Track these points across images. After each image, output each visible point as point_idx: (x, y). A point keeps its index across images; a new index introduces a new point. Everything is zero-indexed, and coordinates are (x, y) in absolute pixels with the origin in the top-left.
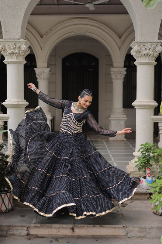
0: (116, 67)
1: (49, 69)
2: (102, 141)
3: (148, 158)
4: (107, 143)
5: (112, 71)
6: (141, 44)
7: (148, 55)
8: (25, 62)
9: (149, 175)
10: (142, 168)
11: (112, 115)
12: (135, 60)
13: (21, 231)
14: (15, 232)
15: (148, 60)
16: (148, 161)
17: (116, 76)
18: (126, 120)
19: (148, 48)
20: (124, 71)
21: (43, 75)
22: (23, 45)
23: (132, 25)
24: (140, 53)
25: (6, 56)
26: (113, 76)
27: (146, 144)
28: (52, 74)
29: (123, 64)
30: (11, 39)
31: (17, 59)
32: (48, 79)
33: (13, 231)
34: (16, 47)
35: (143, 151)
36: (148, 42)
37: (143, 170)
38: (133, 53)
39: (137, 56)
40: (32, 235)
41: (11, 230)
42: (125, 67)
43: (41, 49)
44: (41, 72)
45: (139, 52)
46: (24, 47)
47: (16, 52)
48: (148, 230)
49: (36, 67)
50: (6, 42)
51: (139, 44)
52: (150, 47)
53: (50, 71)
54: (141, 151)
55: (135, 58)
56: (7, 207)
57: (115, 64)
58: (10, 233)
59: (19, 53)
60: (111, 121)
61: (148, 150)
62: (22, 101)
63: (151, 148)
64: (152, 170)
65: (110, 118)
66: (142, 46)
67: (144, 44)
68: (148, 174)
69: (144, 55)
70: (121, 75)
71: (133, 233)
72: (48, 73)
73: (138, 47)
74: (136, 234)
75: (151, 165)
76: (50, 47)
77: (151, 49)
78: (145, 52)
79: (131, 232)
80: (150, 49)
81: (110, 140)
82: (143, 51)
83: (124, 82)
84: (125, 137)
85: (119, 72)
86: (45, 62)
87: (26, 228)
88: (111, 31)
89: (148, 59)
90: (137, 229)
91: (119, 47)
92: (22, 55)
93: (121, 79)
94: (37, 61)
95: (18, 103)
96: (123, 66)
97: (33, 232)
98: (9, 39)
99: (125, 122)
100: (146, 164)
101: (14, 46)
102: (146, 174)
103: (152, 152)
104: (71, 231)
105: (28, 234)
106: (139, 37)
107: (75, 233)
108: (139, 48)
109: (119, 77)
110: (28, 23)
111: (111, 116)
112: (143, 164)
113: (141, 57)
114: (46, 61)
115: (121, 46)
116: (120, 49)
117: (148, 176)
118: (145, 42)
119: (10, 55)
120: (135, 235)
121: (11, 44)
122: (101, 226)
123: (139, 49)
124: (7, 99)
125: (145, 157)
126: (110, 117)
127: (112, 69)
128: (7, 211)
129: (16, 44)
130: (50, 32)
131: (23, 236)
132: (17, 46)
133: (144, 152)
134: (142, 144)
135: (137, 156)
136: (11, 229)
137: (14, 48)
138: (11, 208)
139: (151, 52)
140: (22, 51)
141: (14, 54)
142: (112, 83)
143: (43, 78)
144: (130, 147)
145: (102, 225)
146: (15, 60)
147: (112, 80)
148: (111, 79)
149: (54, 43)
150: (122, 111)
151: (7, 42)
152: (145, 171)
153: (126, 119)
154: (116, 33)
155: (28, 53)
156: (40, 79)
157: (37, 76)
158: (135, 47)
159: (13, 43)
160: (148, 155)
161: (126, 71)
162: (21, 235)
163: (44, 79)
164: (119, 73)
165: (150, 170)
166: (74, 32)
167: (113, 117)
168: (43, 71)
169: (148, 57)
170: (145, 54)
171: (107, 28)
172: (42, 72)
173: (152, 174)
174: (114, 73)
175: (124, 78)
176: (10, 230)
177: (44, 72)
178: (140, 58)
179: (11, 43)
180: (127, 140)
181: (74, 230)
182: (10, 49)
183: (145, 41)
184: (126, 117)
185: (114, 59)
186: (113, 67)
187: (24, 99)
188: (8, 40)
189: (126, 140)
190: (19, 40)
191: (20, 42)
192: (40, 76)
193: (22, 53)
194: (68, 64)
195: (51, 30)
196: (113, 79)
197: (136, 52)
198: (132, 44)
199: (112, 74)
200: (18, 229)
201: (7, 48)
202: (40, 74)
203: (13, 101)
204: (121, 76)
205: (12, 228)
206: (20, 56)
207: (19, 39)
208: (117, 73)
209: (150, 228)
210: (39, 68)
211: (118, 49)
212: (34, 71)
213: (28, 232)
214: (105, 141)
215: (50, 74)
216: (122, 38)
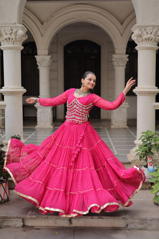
0: (118, 54)
1: (50, 56)
2: (104, 129)
3: (149, 146)
4: (108, 131)
5: (114, 58)
6: (142, 28)
7: (150, 40)
8: (23, 48)
9: (151, 164)
10: (144, 157)
12: (136, 45)
13: (17, 223)
14: (10, 224)
15: (150, 45)
16: (150, 149)
17: (118, 63)
18: (128, 107)
19: (149, 32)
20: (126, 58)
21: (43, 62)
22: (20, 30)
23: (134, 11)
24: (141, 37)
25: (2, 41)
26: (115, 63)
27: (147, 132)
28: (53, 61)
29: (125, 51)
30: (7, 24)
31: (13, 44)
32: (49, 66)
33: (8, 223)
34: (12, 32)
35: (144, 139)
36: (150, 26)
37: (145, 158)
38: (134, 38)
39: (139, 40)
40: (28, 226)
41: (6, 222)
42: (127, 53)
43: (42, 36)
44: (42, 60)
45: (140, 36)
46: (21, 32)
47: (12, 37)
48: (149, 222)
49: (37, 54)
50: (2, 27)
51: (140, 27)
52: (152, 31)
53: (51, 58)
54: (142, 139)
55: (136, 42)
56: (3, 198)
57: (117, 51)
58: (5, 224)
59: (16, 39)
61: (149, 138)
62: (20, 88)
63: (152, 136)
64: (153, 159)
66: (143, 29)
67: (145, 27)
68: (149, 163)
69: (146, 39)
70: (123, 61)
71: (133, 225)
72: (49, 61)
73: (139, 31)
74: (136, 226)
75: (152, 153)
76: (52, 33)
77: (153, 33)
78: (146, 36)
79: (131, 224)
80: (151, 33)
81: (112, 128)
82: (144, 36)
83: (126, 69)
84: (128, 125)
85: (121, 59)
86: (46, 49)
87: (21, 220)
88: (113, 18)
89: (149, 44)
90: (137, 221)
91: (120, 33)
92: (19, 41)
93: (123, 66)
94: (38, 48)
95: (15, 90)
96: (125, 53)
97: (29, 223)
98: (5, 24)
99: (127, 110)
100: (147, 152)
101: (11, 31)
102: (147, 163)
103: (154, 140)
104: (69, 222)
105: (24, 226)
106: (140, 20)
107: (73, 224)
108: (140, 32)
109: (121, 64)
110: (25, 7)
112: (144, 153)
113: (143, 42)
114: (47, 48)
115: (123, 32)
116: (122, 36)
117: (150, 165)
118: (146, 26)
119: (6, 40)
120: (135, 227)
121: (7, 29)
122: (99, 218)
123: (140, 34)
124: (4, 86)
125: (146, 146)
127: (114, 56)
128: (3, 201)
129: (12, 29)
130: (51, 19)
131: (18, 228)
132: (14, 31)
133: (145, 140)
134: (143, 132)
135: (138, 145)
136: (6, 221)
137: (11, 34)
138: (7, 198)
139: (153, 36)
140: (19, 36)
141: (11, 40)
142: (114, 70)
143: (44, 66)
144: (132, 135)
145: (100, 217)
146: (12, 46)
147: (115, 67)
148: (113, 66)
149: (54, 30)
151: (4, 26)
152: (146, 160)
154: (117, 19)
155: (25, 38)
156: (41, 66)
157: (38, 64)
158: (136, 31)
159: (9, 28)
160: (149, 143)
161: (128, 57)
162: (17, 227)
163: (45, 66)
164: (120, 60)
165: (152, 158)
166: (75, 18)
168: (43, 58)
169: (149, 41)
170: (146, 38)
171: (109, 14)
172: (43, 59)
173: (154, 162)
174: (116, 60)
175: (126, 65)
176: (5, 221)
177: (45, 59)
178: (141, 42)
179: (7, 28)
180: (129, 128)
181: (72, 222)
182: (6, 34)
183: (147, 25)
184: (128, 105)
185: (116, 46)
186: (115, 54)
187: (22, 86)
188: (4, 25)
189: (128, 127)
190: (15, 25)
191: (16, 27)
192: (41, 64)
193: (19, 38)
194: (69, 52)
195: (52, 16)
196: (115, 66)
197: (137, 37)
198: (133, 28)
199: (114, 61)
200: (13, 221)
201: (3, 34)
202: (41, 62)
203: (10, 88)
204: (123, 63)
205: (7, 220)
206: (17, 41)
207: (15, 24)
208: (119, 60)
209: (151, 220)
210: (40, 55)
211: (119, 35)
212: (35, 58)
213: (23, 224)
214: (107, 129)
215: (51, 61)
216: (124, 24)
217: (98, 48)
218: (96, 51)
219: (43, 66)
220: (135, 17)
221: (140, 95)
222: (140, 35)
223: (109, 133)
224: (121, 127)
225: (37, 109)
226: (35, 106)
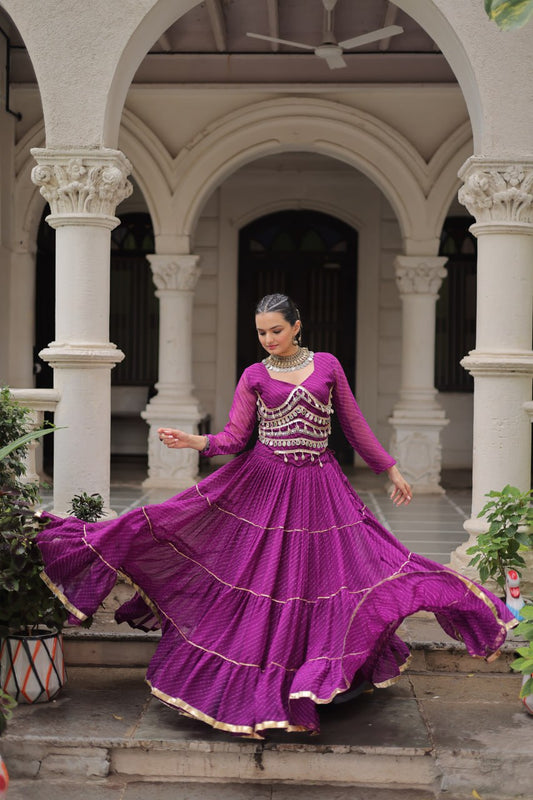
0: (412, 256)
1: (196, 258)
2: (366, 495)
3: (511, 535)
4: (379, 502)
5: (401, 267)
6: (490, 167)
7: (516, 204)
9: (516, 593)
10: (493, 571)
11: (399, 409)
12: (473, 220)
13: (88, 761)
14: (69, 765)
15: (515, 220)
16: (513, 546)
17: (413, 284)
18: (445, 427)
19: (514, 182)
20: (438, 267)
21: (174, 276)
22: (111, 165)
23: (467, 119)
24: (488, 196)
25: (55, 201)
26: (404, 285)
27: (505, 490)
28: (203, 277)
29: (436, 244)
30: (71, 147)
31: (89, 210)
32: (192, 290)
33: (63, 761)
34: (86, 173)
35: (495, 515)
36: (514, 162)
37: (496, 576)
38: (465, 198)
39: (480, 205)
40: (122, 774)
41: (56, 758)
42: (441, 254)
43: (172, 194)
44: (170, 268)
45: (484, 192)
46: (114, 173)
47: (86, 188)
48: (507, 767)
49: (153, 252)
50: (57, 155)
51: (486, 166)
52: (521, 177)
53: (198, 264)
54: (488, 514)
55: (472, 213)
56: (44, 685)
57: (410, 246)
58: (53, 766)
59: (97, 193)
60: (394, 431)
61: (509, 512)
62: (104, 347)
63: (521, 506)
64: (525, 579)
65: (391, 421)
66: (493, 172)
67: (501, 166)
68: (512, 589)
69: (503, 202)
70: (428, 279)
71: (458, 776)
72: (190, 271)
73: (481, 177)
74: (468, 780)
75: (521, 560)
76: (201, 188)
77: (524, 184)
78: (505, 193)
79: (451, 773)
80: (520, 184)
82: (497, 191)
83: (439, 305)
84: (442, 484)
85: (422, 270)
86: (183, 235)
87: (103, 753)
88: (397, 138)
89: (513, 217)
90: (471, 763)
91: (422, 189)
92: (106, 200)
93: (428, 293)
94: (156, 231)
95: (90, 353)
96: (437, 251)
97: (127, 765)
98: (66, 148)
99: (442, 435)
100: (505, 555)
101: (82, 170)
102: (505, 593)
103: (527, 519)
104: (253, 764)
105: (110, 773)
106: (485, 147)
107: (266, 771)
108: (484, 180)
109: (422, 286)
111: (396, 413)
112: (495, 555)
113: (493, 211)
114: (187, 233)
115: (432, 187)
116: (426, 197)
117: (513, 596)
118: (504, 162)
119: (66, 198)
120: (465, 783)
121: (73, 164)
122: (351, 752)
123: (484, 185)
124: (54, 340)
125: (501, 534)
126: (391, 416)
127: (402, 260)
128: (45, 697)
129: (88, 163)
130: (201, 140)
131: (94, 778)
132: (91, 171)
133: (499, 518)
134: (492, 492)
135: (475, 533)
136: (54, 754)
137: (82, 177)
138: (58, 687)
139: (524, 194)
140: (106, 186)
141: (81, 197)
142: (398, 308)
143: (174, 286)
144: (456, 512)
145: (354, 748)
146: (86, 214)
147: (402, 297)
148: (398, 292)
149: (211, 175)
150: (432, 397)
151: (61, 155)
152: (502, 581)
153: (446, 422)
154: (413, 144)
155: (126, 192)
156: (166, 289)
157: (156, 281)
158: (471, 178)
159: (79, 160)
160: (511, 526)
161: (446, 266)
162: (88, 774)
163: (177, 290)
164: (421, 273)
165: (520, 576)
166: (277, 140)
167: (403, 417)
168: (174, 264)
169: (513, 210)
170: (506, 200)
171: (388, 129)
172: (173, 266)
173: (523, 589)
174: (407, 275)
175: (440, 292)
176: (52, 757)
177: (178, 268)
178: (488, 211)
179: (71, 161)
180: (446, 494)
181: (264, 764)
182: (68, 178)
183: (507, 159)
184: (446, 418)
185: (407, 229)
186: (404, 254)
187: (111, 342)
188: (63, 151)
189: (444, 491)
190: (96, 151)
191: (101, 158)
192: (167, 281)
193: (108, 191)
194: (256, 246)
195: (204, 132)
196: (403, 293)
197: (477, 194)
198: (464, 166)
199: (400, 278)
200: (78, 756)
201: (58, 177)
202: (168, 275)
203: (73, 346)
204: (430, 285)
205: (58, 751)
206: (101, 200)
207: (97, 147)
208: (418, 275)
209: (515, 762)
210: (162, 254)
211: (420, 196)
212: (148, 264)
213: (110, 767)
214: (376, 496)
215: (199, 272)
216: (433, 161)
217: (350, 236)
218: (341, 247)
219: (171, 290)
220: (471, 137)
221: (482, 376)
222: (485, 189)
223: (381, 508)
224: (420, 490)
225: (148, 427)
226: (144, 415)
